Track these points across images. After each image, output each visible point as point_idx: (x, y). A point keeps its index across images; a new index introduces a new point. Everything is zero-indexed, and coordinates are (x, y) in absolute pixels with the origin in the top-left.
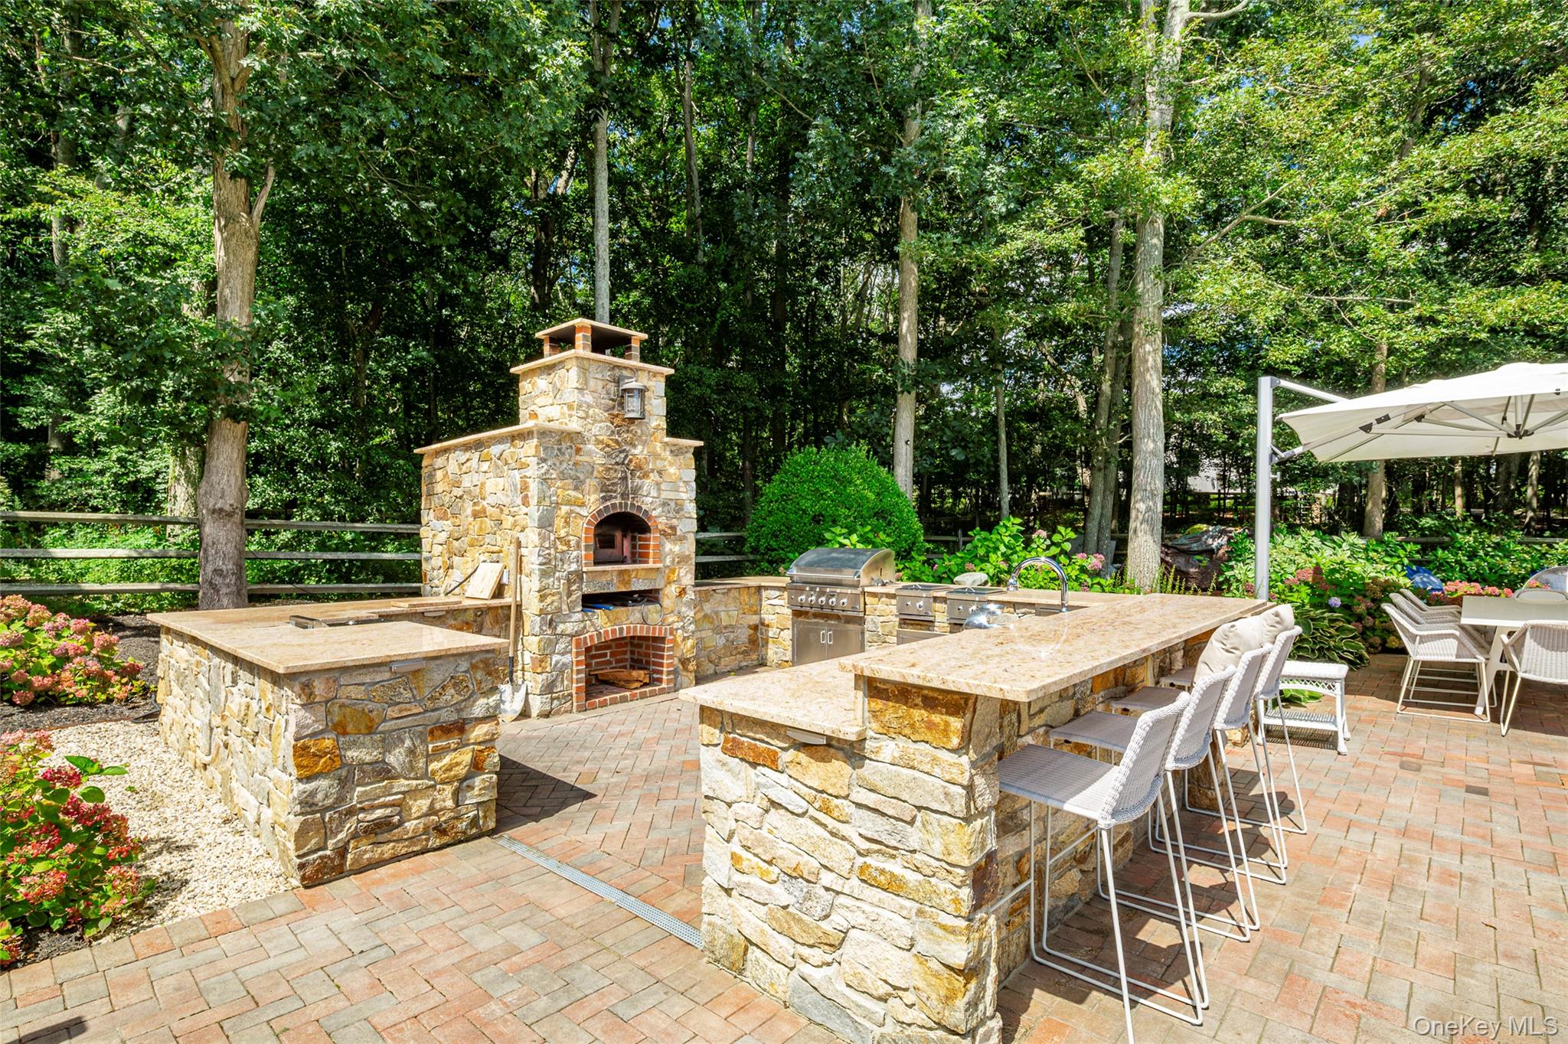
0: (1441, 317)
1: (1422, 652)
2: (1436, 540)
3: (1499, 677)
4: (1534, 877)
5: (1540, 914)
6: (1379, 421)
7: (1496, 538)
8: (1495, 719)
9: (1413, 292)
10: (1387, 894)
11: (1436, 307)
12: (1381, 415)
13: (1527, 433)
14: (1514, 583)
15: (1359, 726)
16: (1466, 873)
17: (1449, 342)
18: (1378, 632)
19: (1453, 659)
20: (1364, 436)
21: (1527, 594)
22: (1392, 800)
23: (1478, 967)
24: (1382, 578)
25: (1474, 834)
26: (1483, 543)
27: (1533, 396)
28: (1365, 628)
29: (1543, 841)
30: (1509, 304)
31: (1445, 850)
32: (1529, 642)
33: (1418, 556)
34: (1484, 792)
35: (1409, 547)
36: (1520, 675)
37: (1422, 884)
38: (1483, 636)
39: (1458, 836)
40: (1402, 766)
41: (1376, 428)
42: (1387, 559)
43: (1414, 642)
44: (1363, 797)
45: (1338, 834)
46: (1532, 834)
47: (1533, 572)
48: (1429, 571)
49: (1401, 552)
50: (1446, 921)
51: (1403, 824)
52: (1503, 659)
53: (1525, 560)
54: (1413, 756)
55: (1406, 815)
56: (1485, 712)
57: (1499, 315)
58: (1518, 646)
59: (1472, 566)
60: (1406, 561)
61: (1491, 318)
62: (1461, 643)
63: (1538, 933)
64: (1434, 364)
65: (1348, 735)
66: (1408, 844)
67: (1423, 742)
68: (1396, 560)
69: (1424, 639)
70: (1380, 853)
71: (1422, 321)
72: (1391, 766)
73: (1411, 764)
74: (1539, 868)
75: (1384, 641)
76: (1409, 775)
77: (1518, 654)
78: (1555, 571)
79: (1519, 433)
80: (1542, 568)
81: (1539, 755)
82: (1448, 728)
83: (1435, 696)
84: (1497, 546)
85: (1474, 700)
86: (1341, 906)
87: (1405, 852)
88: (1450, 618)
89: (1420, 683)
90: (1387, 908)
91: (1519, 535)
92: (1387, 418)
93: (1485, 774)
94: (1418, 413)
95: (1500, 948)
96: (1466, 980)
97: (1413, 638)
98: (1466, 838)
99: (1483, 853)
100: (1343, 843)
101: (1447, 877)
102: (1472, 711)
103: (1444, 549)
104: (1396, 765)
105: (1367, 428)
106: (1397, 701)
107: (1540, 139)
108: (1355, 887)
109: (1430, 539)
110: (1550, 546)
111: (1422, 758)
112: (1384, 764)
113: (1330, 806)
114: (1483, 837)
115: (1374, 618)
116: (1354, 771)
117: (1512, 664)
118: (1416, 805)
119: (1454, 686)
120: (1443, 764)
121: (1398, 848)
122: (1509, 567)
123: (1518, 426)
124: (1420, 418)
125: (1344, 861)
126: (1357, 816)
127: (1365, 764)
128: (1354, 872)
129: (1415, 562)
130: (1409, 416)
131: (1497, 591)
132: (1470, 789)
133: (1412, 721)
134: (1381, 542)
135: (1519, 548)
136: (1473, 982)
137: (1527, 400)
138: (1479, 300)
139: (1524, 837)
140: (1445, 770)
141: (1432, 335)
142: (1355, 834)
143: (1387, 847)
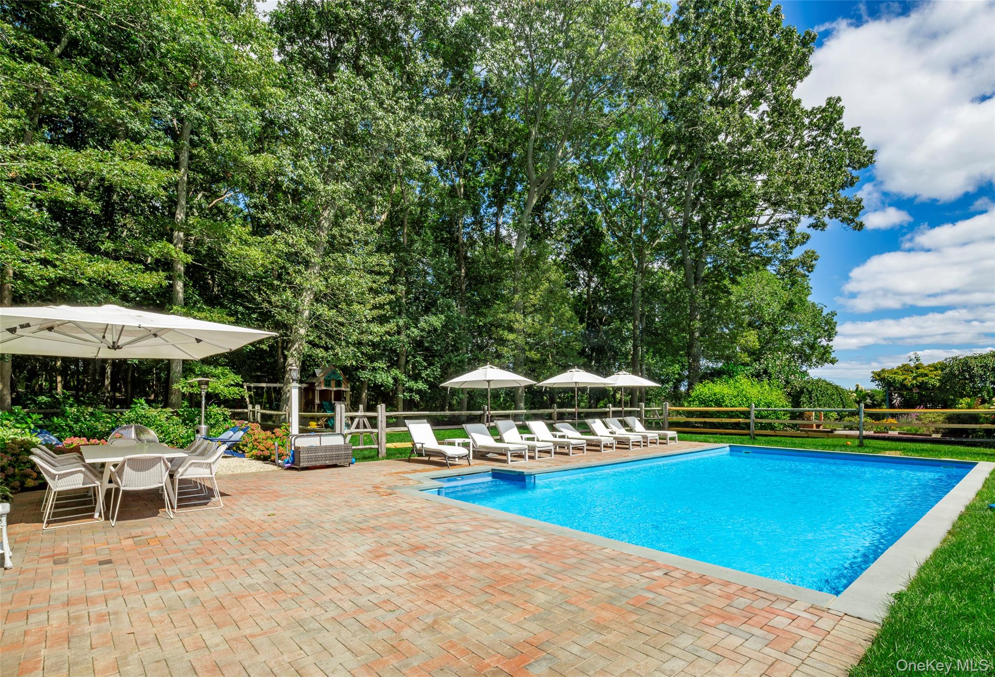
0: (58, 263)
1: (57, 486)
2: (52, 411)
3: (108, 493)
4: (146, 597)
5: (154, 615)
6: (22, 327)
7: (90, 409)
8: (107, 518)
9: (37, 240)
10: (66, 646)
11: (55, 256)
12: (24, 322)
13: (119, 347)
14: (103, 436)
15: (16, 546)
16: (111, 611)
17: (61, 280)
18: (18, 478)
19: (81, 486)
20: (9, 335)
21: (114, 441)
22: (54, 587)
23: (130, 659)
24: (19, 438)
25: (110, 587)
26: (83, 412)
27: (123, 326)
28: (7, 476)
29: (146, 577)
30: (99, 267)
31: (96, 603)
32: (127, 469)
33: (41, 422)
34: (109, 562)
35: (34, 416)
36: (122, 488)
37: (87, 629)
38: (98, 470)
39: (102, 592)
40: (55, 563)
41: (19, 331)
42: (18, 425)
43: (54, 479)
44: (33, 592)
45: (20, 624)
46: (139, 575)
47: (113, 429)
48: (49, 432)
49: (29, 420)
50: (106, 643)
51: (66, 598)
52: (110, 482)
53: (108, 422)
54: (61, 554)
55: (66, 592)
56: (100, 516)
57: (95, 272)
58: (120, 472)
59: (76, 427)
60: (32, 426)
61: (90, 272)
62: (85, 475)
63: (155, 624)
64: (50, 292)
65: (11, 554)
66: (72, 609)
67: (66, 544)
68: (24, 426)
69: (61, 476)
70: (54, 623)
71: (45, 262)
72: (47, 566)
73: (60, 560)
74: (147, 591)
75: (23, 483)
76: (60, 567)
77: (120, 476)
78: (125, 428)
79: (115, 347)
80: (117, 427)
81: (135, 532)
82: (80, 530)
83: (66, 513)
84: (92, 414)
85: (93, 510)
86: (36, 669)
87: (72, 615)
88: (74, 461)
89: (57, 507)
90: (69, 654)
91: (103, 406)
92: (28, 325)
93: (107, 551)
94: (49, 325)
95: (139, 642)
96: (126, 668)
97: (53, 477)
98: (106, 591)
99: (118, 596)
100: (26, 628)
101: (101, 618)
102: (92, 517)
103: (57, 417)
104: (51, 563)
105: (12, 330)
106: (43, 522)
107: (116, 175)
108: (43, 652)
109: (49, 411)
110: (122, 414)
111: (67, 553)
112: (42, 566)
113: (9, 607)
114: (115, 587)
115: (14, 467)
116: (20, 577)
117: (117, 483)
118: (71, 583)
119: (77, 504)
120: (81, 554)
121: (66, 614)
122: (99, 427)
123: (114, 343)
124: (50, 329)
125: (29, 639)
126: (32, 606)
127: (27, 570)
128: (40, 643)
129: (40, 427)
130: (43, 326)
131: (98, 442)
132: (101, 563)
133: (55, 532)
134: (12, 413)
135: (104, 415)
136: (129, 667)
137: (120, 328)
138: (82, 259)
139: (136, 578)
140: (83, 557)
141: (51, 273)
142: (33, 619)
143: (58, 617)
